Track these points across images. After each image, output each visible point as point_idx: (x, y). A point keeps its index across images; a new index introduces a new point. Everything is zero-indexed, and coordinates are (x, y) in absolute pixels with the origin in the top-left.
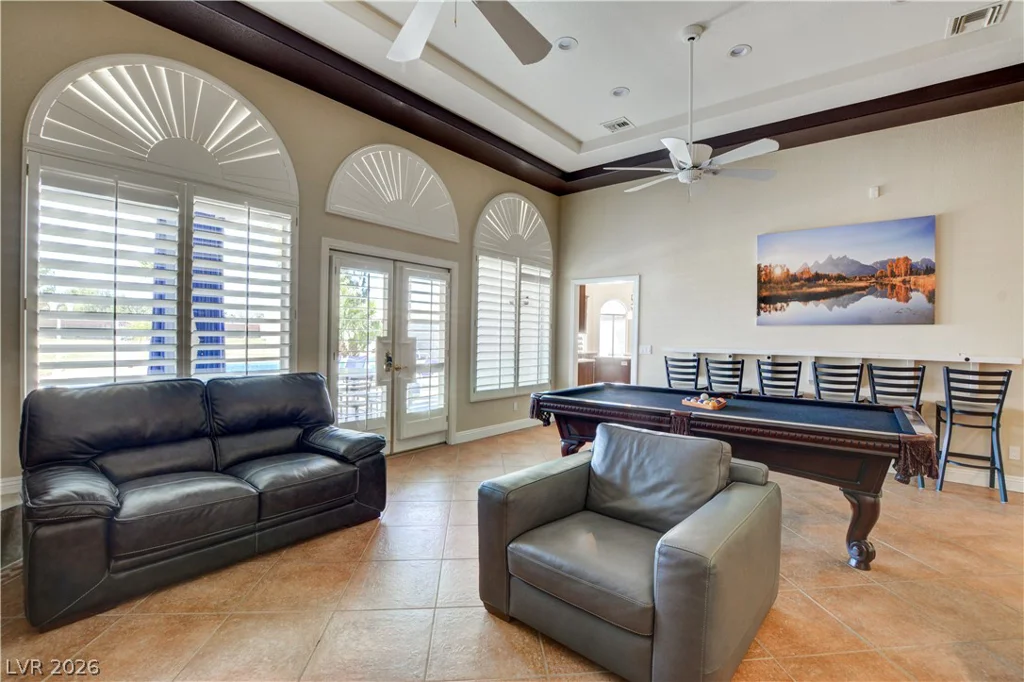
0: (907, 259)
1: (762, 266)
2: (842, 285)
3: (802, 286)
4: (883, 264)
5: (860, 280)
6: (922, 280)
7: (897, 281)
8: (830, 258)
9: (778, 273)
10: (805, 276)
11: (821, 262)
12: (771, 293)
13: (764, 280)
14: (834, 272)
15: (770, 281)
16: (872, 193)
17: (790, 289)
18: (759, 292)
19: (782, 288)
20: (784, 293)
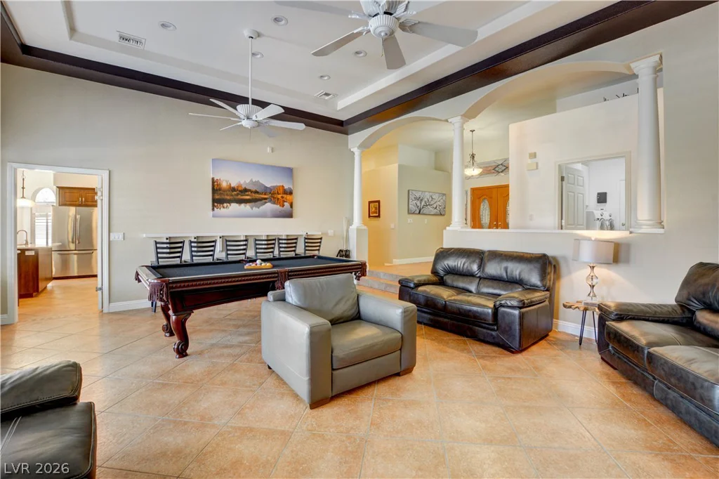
0: (283, 186)
1: (215, 179)
2: (257, 196)
3: (238, 195)
4: (274, 187)
5: (265, 194)
6: (288, 197)
7: (279, 196)
8: (251, 180)
9: (224, 185)
10: (240, 189)
11: (247, 182)
12: (221, 196)
13: (216, 188)
14: (253, 189)
15: (220, 189)
16: (269, 150)
17: (232, 196)
18: (213, 196)
19: (227, 195)
20: (228, 198)
